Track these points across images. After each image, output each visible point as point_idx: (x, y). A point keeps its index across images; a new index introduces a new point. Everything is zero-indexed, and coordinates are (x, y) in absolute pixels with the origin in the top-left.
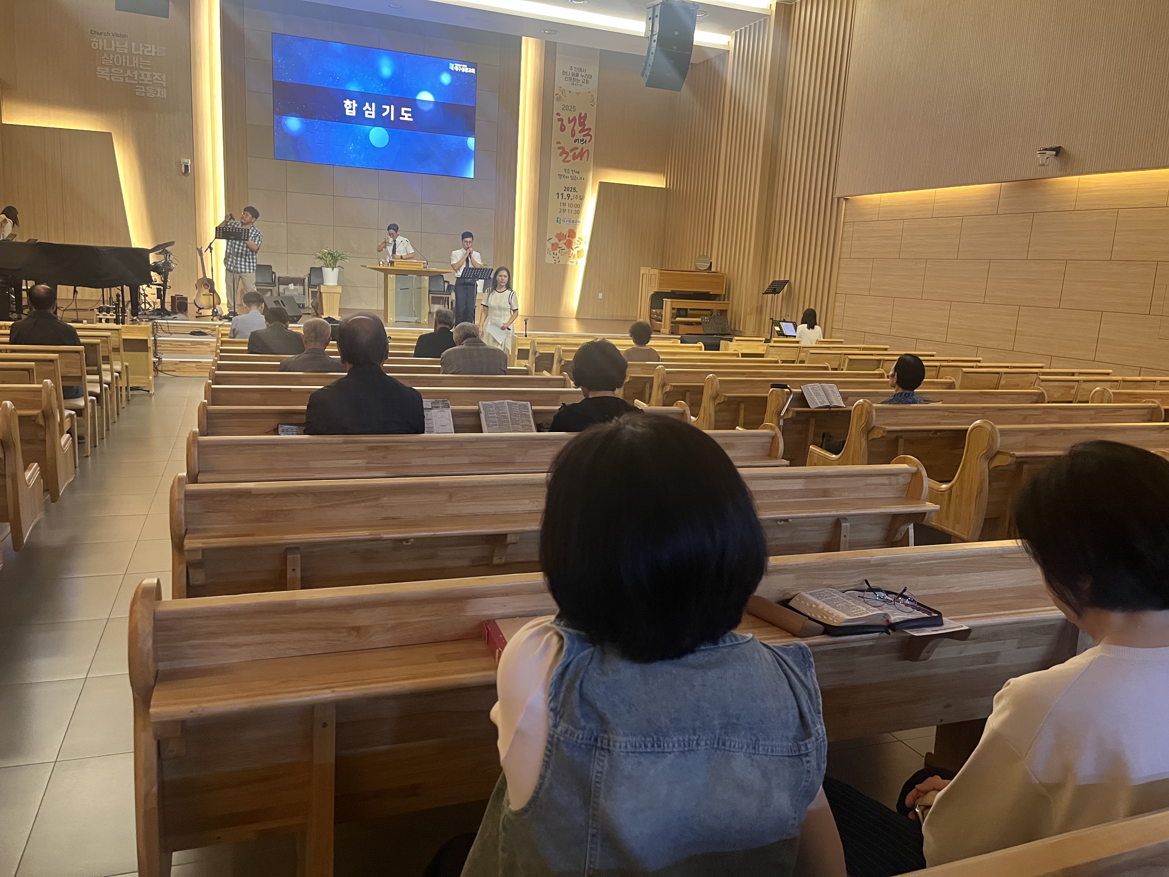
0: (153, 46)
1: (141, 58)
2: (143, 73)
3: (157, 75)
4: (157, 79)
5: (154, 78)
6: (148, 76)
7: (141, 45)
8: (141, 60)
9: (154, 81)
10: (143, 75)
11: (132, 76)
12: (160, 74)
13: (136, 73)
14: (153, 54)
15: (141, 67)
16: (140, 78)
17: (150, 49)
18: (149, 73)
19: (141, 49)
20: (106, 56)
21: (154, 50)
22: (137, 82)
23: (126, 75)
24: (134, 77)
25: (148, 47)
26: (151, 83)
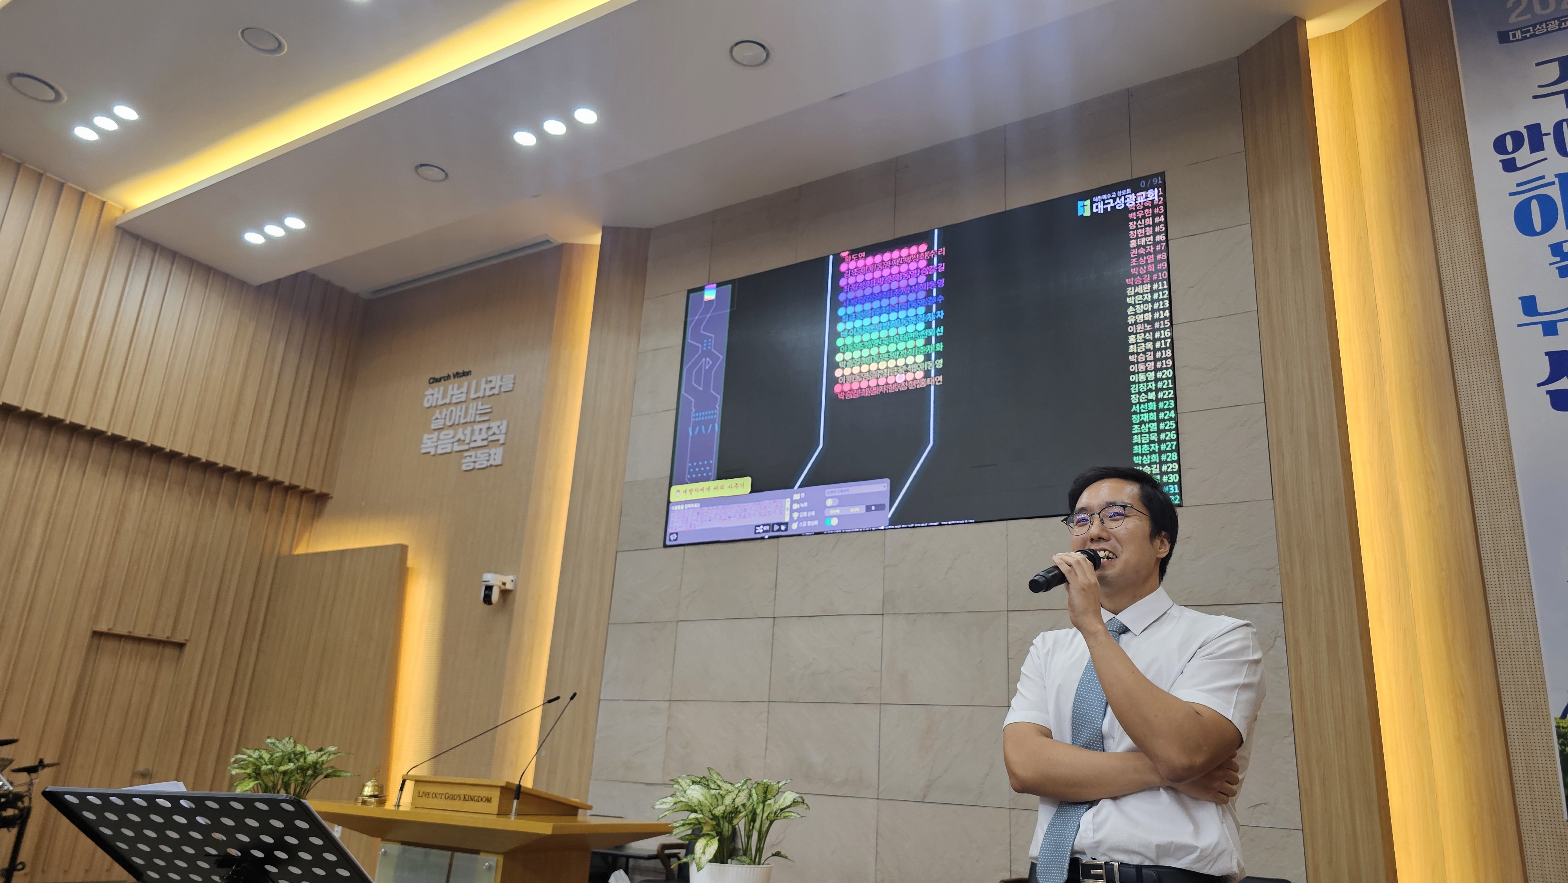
0: (499, 377)
1: (480, 403)
2: (477, 427)
3: (494, 425)
4: (494, 434)
5: (491, 432)
6: (484, 431)
7: (484, 380)
8: (480, 407)
9: (491, 438)
10: (477, 432)
11: (462, 438)
12: (498, 423)
13: (468, 431)
14: (496, 391)
15: (478, 419)
16: (474, 439)
17: (492, 385)
18: (484, 426)
19: (483, 386)
20: (437, 415)
21: (499, 383)
22: (466, 447)
23: (456, 439)
24: (465, 438)
25: (491, 381)
26: (485, 443)
